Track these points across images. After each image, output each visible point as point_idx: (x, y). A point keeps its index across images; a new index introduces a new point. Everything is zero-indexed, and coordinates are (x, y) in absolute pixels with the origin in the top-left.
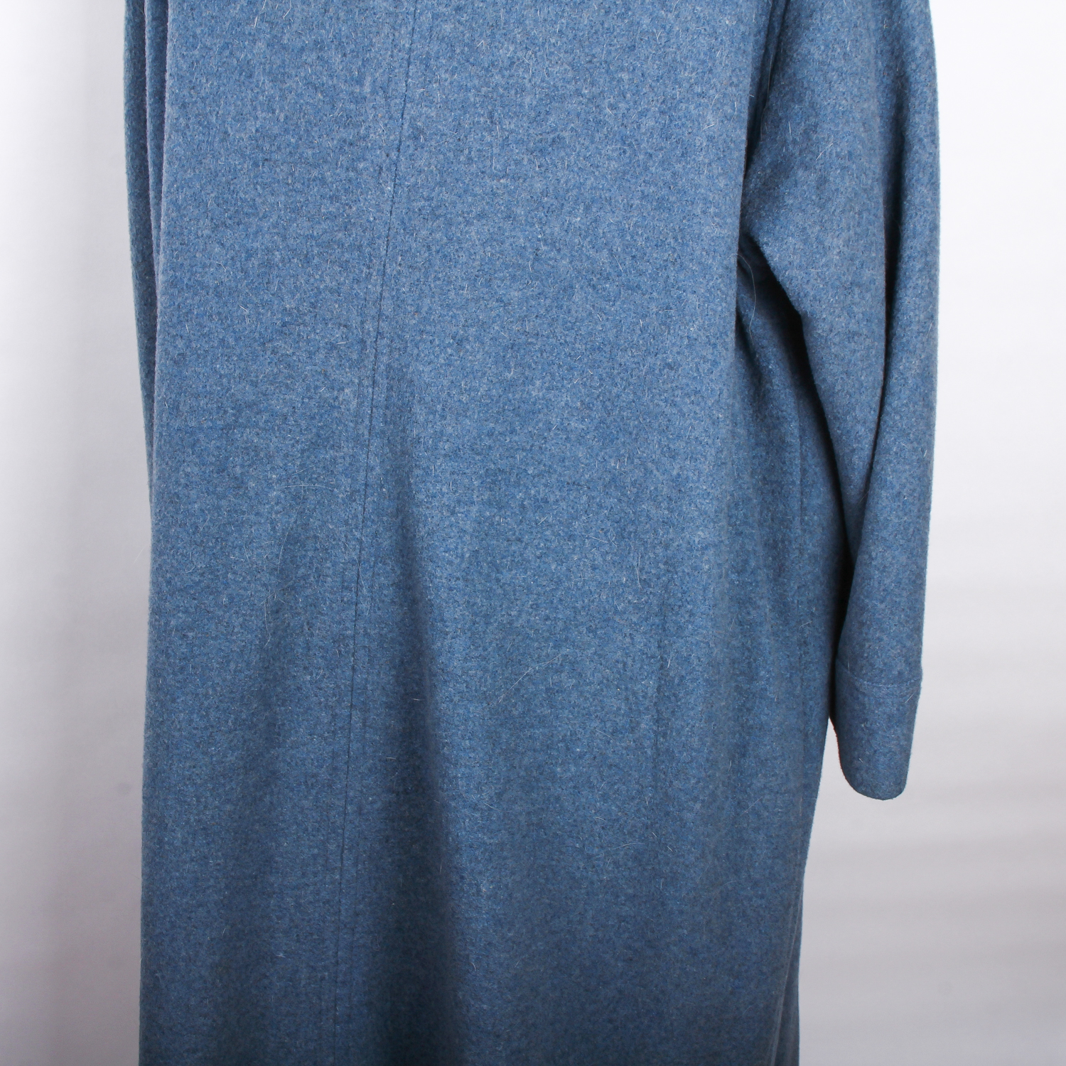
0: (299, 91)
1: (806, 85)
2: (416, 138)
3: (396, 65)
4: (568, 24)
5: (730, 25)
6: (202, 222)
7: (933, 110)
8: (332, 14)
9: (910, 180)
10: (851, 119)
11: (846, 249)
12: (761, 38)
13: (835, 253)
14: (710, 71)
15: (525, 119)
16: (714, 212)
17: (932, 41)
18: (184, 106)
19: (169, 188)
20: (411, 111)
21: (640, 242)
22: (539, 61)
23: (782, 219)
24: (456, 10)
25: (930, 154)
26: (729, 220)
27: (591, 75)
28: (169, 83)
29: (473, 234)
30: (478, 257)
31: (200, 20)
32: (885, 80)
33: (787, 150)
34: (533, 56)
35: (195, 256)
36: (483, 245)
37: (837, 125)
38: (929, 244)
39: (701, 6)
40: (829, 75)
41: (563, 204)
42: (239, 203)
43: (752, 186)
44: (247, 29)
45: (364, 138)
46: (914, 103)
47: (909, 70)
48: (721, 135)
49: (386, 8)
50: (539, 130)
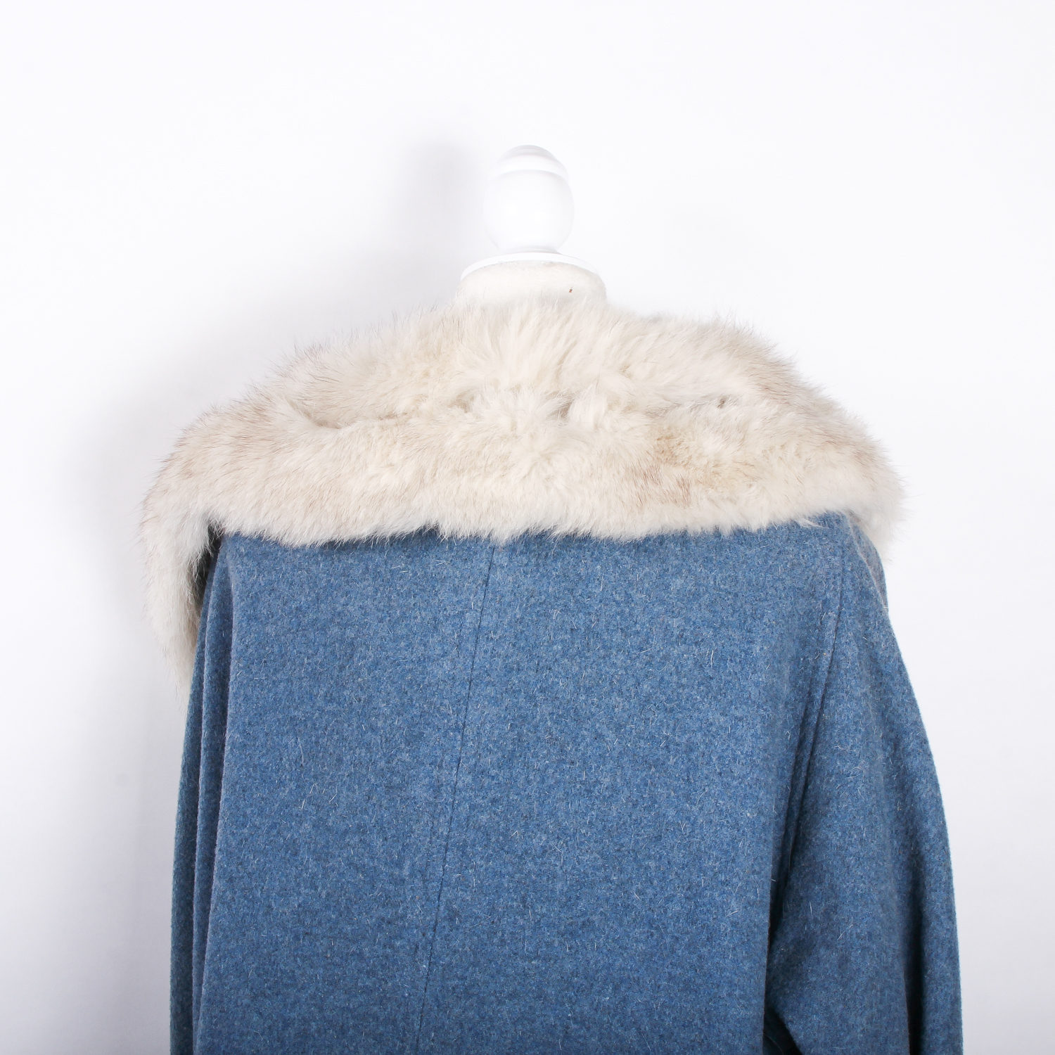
0: (341, 870)
1: (825, 868)
2: (452, 920)
3: (435, 850)
4: (597, 815)
5: (751, 817)
6: (242, 991)
7: (949, 887)
8: (375, 802)
9: (929, 955)
10: (870, 902)
11: (869, 1026)
12: (782, 821)
13: (859, 1031)
14: (733, 861)
15: (556, 903)
16: (740, 995)
17: (944, 823)
18: (231, 880)
19: (212, 956)
20: (448, 894)
21: (668, 1022)
22: (570, 849)
23: (806, 996)
24: (492, 802)
25: (948, 930)
26: (754, 1002)
27: (620, 863)
28: (218, 857)
29: (505, 1012)
30: (509, 1036)
31: (251, 801)
32: (900, 857)
33: (809, 928)
34: (564, 845)
35: (233, 1024)
36: (514, 1023)
37: (856, 908)
38: (951, 1018)
39: (724, 800)
40: (847, 859)
41: (592, 984)
42: (279, 974)
43: (776, 961)
44: (295, 810)
45: (403, 917)
46: (930, 881)
47: (923, 849)
48: (745, 921)
49: (426, 799)
50: (570, 914)
